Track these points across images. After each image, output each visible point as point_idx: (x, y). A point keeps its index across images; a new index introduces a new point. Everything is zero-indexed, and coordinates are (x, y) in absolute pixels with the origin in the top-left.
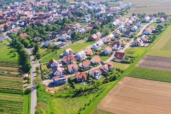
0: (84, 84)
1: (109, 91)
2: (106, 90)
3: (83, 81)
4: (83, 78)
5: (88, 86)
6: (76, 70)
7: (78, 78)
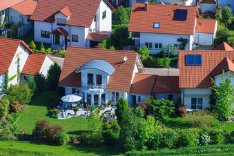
6: (76, 39)
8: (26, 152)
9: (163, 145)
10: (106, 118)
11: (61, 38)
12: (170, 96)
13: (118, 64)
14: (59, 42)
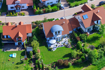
0: (14, 55)
3: (17, 44)
4: (18, 38)
5: (17, 64)
6: (23, 7)
7: (5, 37)
10: (67, 45)
11: (18, 8)
12: (77, 28)
13: (62, 25)
14: (17, 9)
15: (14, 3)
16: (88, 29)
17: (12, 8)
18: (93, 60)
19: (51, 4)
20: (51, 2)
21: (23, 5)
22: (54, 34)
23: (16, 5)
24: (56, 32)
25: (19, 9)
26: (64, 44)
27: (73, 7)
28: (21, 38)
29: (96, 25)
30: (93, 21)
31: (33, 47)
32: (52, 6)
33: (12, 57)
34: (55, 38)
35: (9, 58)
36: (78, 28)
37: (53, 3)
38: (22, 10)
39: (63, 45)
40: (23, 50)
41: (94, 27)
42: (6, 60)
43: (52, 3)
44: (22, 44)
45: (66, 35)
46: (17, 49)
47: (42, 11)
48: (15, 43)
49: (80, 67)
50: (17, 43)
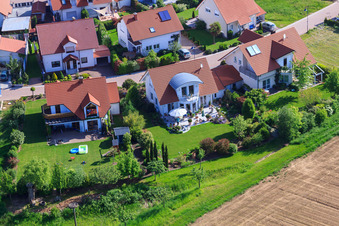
1: (204, 209)
2: (192, 202)
3: (86, 128)
4: (87, 108)
5: (95, 164)
6: (85, 60)
7: (53, 109)
8: (220, 170)
9: (310, 127)
10: (217, 118)
11: (71, 63)
12: (234, 85)
13: (197, 72)
14: (69, 67)
15: (60, 50)
16: (264, 82)
17: (56, 64)
18: (293, 131)
19: (157, 50)
20: (156, 44)
21: (83, 55)
22: (179, 93)
23: (65, 55)
24: (184, 89)
25: (75, 66)
26: (207, 117)
27: (215, 52)
28: (94, 108)
29: (284, 69)
30: (273, 60)
31: (129, 125)
32: (160, 54)
33: (78, 153)
34: (182, 105)
35: (71, 156)
36: (238, 85)
37: (161, 47)
38: (81, 70)
39: (205, 119)
40: (103, 139)
41: (277, 76)
42: (64, 161)
43: (158, 46)
44: (99, 126)
45: (209, 99)
46: (88, 138)
47: (135, 63)
48: (81, 123)
49: (261, 152)
50: (86, 122)
